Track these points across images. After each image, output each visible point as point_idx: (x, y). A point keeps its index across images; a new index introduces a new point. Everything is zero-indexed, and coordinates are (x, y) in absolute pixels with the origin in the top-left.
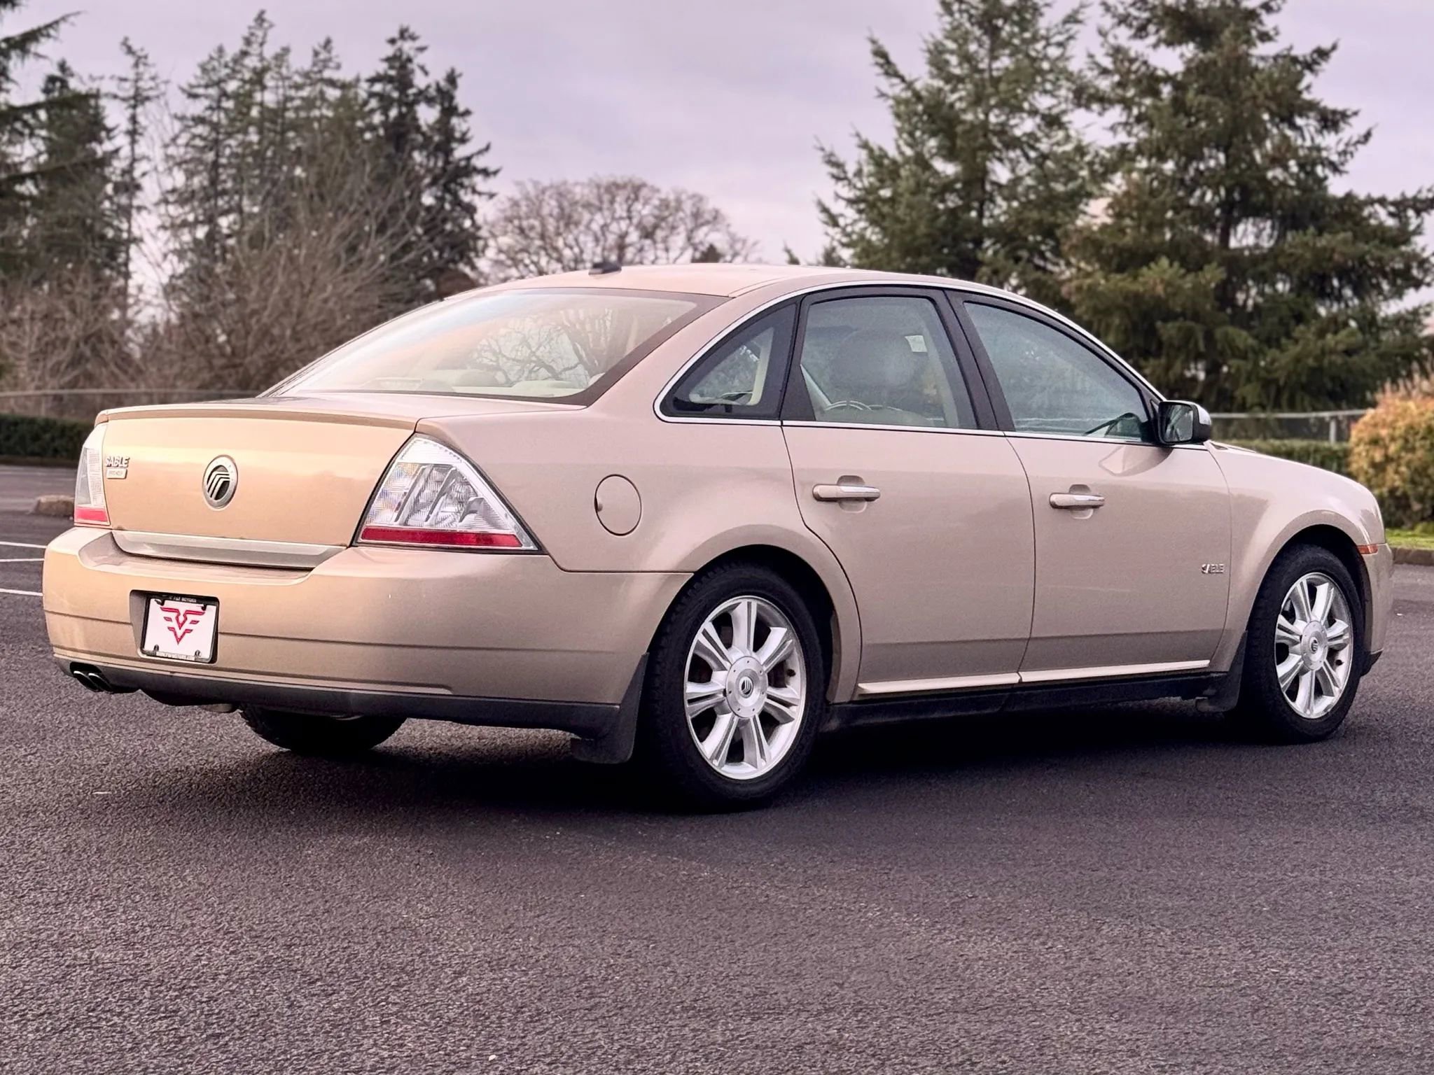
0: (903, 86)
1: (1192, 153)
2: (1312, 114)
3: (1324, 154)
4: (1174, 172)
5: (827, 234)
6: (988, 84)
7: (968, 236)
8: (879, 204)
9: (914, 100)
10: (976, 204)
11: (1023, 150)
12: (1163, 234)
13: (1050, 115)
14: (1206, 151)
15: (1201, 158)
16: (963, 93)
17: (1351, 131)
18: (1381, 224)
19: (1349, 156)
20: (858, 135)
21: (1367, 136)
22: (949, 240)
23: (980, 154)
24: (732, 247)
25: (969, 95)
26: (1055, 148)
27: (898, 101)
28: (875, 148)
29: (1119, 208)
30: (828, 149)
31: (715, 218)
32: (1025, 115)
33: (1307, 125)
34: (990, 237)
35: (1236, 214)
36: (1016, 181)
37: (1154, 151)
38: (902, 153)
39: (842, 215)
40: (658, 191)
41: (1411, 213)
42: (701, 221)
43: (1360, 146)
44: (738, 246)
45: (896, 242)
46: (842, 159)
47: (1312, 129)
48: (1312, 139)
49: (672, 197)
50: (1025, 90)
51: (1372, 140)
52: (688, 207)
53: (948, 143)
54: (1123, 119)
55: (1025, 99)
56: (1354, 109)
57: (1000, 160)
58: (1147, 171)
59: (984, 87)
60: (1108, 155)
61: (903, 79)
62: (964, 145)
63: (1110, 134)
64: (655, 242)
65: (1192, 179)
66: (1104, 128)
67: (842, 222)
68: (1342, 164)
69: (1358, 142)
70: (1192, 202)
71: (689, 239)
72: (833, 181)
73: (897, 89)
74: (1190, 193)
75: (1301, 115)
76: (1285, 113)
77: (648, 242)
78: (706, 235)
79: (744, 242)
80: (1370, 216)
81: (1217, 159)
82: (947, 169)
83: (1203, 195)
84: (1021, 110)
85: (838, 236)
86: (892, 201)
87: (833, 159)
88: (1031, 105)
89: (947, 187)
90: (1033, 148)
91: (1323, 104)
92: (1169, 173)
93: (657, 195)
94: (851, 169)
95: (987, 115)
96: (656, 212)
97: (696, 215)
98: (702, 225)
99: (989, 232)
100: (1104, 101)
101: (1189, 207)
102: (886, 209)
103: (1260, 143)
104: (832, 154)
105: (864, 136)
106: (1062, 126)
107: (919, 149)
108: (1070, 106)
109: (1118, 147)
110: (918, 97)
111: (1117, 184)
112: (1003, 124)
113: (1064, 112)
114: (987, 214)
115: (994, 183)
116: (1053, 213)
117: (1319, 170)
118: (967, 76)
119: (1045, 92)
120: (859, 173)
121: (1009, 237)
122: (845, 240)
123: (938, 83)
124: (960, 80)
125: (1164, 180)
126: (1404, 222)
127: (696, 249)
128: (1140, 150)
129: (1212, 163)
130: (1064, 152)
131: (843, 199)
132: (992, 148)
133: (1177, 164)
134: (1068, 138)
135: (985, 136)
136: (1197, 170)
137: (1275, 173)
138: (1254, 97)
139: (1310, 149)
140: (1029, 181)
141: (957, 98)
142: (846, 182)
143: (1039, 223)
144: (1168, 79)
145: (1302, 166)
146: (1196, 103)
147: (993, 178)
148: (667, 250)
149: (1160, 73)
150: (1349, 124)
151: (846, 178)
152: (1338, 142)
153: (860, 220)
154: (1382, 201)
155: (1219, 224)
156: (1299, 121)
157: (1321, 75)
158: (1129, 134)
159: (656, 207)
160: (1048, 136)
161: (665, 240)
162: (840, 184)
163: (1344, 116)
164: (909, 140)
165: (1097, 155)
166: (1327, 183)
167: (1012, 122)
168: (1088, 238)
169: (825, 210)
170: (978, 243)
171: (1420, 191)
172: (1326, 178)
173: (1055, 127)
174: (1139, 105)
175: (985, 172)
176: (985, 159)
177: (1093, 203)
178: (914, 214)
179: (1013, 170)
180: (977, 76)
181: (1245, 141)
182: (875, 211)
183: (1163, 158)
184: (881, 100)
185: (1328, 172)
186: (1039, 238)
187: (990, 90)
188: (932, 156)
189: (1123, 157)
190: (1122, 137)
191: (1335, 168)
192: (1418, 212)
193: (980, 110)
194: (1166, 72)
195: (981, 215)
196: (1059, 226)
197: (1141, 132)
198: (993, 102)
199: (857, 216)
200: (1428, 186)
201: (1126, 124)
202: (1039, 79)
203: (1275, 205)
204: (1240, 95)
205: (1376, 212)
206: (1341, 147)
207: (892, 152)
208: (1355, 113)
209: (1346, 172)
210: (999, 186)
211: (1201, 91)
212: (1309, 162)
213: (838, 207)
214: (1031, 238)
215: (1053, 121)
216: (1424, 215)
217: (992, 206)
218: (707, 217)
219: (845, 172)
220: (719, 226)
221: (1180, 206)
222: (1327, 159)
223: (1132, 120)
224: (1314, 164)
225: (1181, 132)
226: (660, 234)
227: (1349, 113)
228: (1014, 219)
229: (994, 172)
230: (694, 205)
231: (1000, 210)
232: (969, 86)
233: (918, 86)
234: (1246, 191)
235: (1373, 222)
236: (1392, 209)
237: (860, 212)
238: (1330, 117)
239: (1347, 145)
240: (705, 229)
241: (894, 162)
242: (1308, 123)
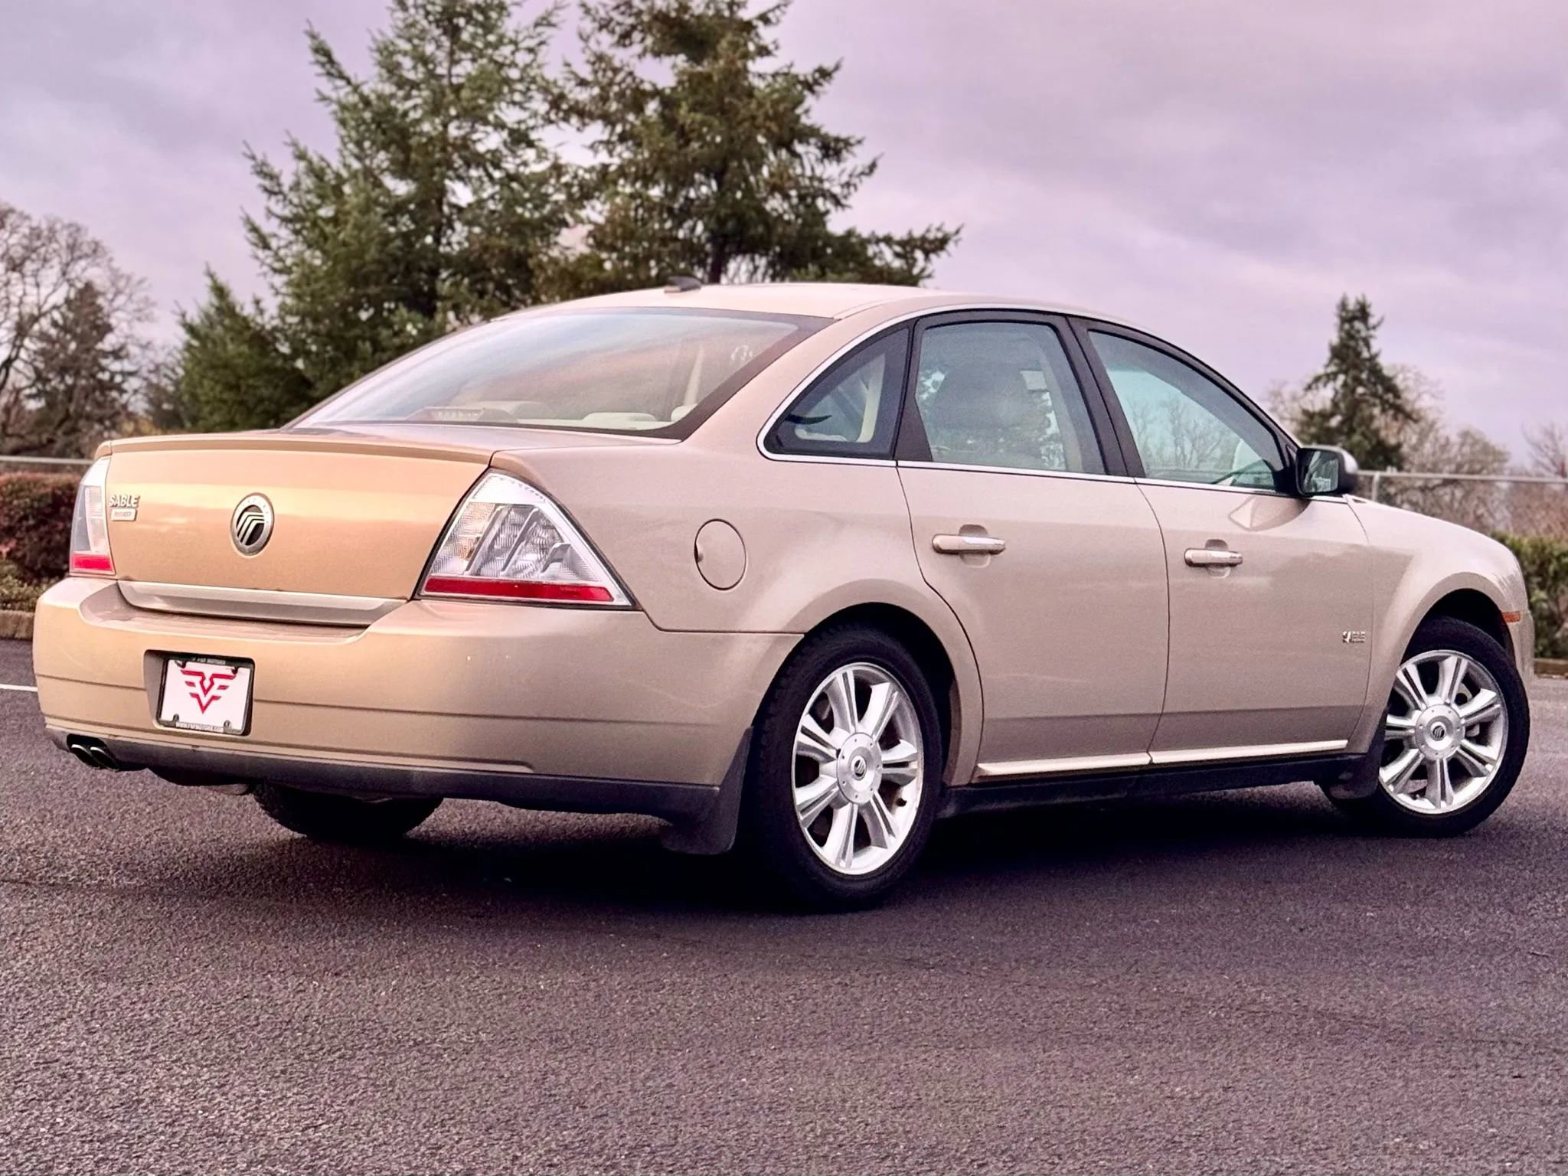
0: (349, 89)
1: (680, 179)
2: (812, 141)
3: (826, 185)
4: (662, 199)
5: (257, 258)
6: (448, 91)
7: (424, 265)
8: (320, 223)
9: (361, 106)
10: (432, 229)
11: (486, 170)
12: (649, 269)
13: (518, 131)
14: (697, 176)
15: (692, 183)
16: (419, 101)
17: (855, 160)
18: (888, 265)
19: (852, 189)
20: (295, 144)
21: (873, 167)
22: (402, 268)
23: (437, 170)
24: (113, 284)
25: (425, 102)
26: (522, 169)
27: (344, 107)
28: (315, 159)
29: (600, 238)
30: (259, 157)
31: (95, 251)
32: (490, 129)
33: (807, 153)
34: (447, 267)
35: (727, 250)
36: (480, 203)
37: (640, 173)
38: (347, 166)
39: (275, 235)
40: (28, 218)
41: (919, 255)
42: (77, 253)
43: (864, 178)
44: (122, 284)
45: (339, 268)
46: (276, 171)
47: (813, 158)
48: (813, 169)
49: (44, 226)
50: (489, 100)
51: (877, 171)
52: (63, 238)
53: (401, 157)
54: (605, 137)
55: (492, 109)
56: (858, 137)
57: (460, 178)
58: (632, 196)
59: (443, 94)
60: (587, 176)
61: (349, 82)
62: (420, 159)
63: (590, 153)
64: (23, 276)
65: (681, 209)
66: (584, 146)
67: (274, 243)
68: (845, 197)
69: (863, 173)
70: (681, 234)
71: (64, 274)
72: (265, 195)
73: (344, 93)
74: (679, 225)
75: (801, 142)
76: (786, 137)
77: (15, 275)
78: (84, 270)
79: (129, 279)
80: (875, 255)
81: (709, 186)
82: (401, 188)
83: (693, 229)
84: (486, 123)
85: (269, 261)
86: (334, 220)
87: (265, 169)
88: (496, 117)
89: (398, 208)
90: (497, 166)
91: (823, 131)
92: (657, 200)
93: (27, 223)
94: (287, 181)
95: (445, 126)
96: (25, 242)
97: (72, 248)
98: (80, 258)
99: (448, 261)
100: (582, 113)
101: (676, 239)
102: (329, 229)
103: (756, 170)
104: (264, 164)
105: (302, 145)
106: (530, 144)
107: (367, 162)
108: (541, 122)
109: (598, 168)
110: (367, 102)
111: (596, 211)
112: (465, 138)
113: (533, 128)
114: (444, 241)
115: (452, 206)
116: (523, 242)
117: (820, 203)
118: (423, 82)
119: (514, 103)
120: (296, 186)
121: (470, 266)
122: (277, 265)
123: (388, 89)
124: (415, 85)
125: (650, 206)
126: (911, 262)
127: (71, 285)
128: (622, 171)
129: (704, 189)
130: (533, 174)
131: (278, 217)
132: (449, 165)
133: (665, 192)
134: (541, 155)
135: (443, 150)
136: (687, 198)
137: (775, 204)
138: (754, 118)
139: (811, 179)
140: (491, 205)
141: (413, 107)
142: (280, 197)
143: (506, 252)
144: (656, 93)
145: (802, 198)
146: (689, 121)
147: (453, 200)
148: (38, 285)
149: (647, 87)
150: (854, 155)
151: (281, 192)
152: (841, 174)
153: (297, 241)
154: (888, 240)
155: (710, 261)
156: (799, 148)
157: (823, 97)
158: (611, 153)
159: (25, 236)
160: (514, 153)
161: (35, 274)
162: (274, 199)
163: (847, 143)
164: (356, 151)
165: (576, 176)
166: (829, 217)
167: (475, 137)
168: (564, 271)
169: (255, 229)
170: (434, 273)
171: (928, 231)
172: (827, 212)
173: (523, 145)
174: (624, 121)
175: (442, 191)
176: (444, 176)
177: (564, 231)
178: (363, 235)
179: (475, 192)
180: (433, 82)
181: (741, 167)
182: (317, 231)
183: (648, 180)
184: (321, 104)
185: (829, 205)
186: (503, 271)
187: (451, 97)
188: (383, 171)
189: (604, 178)
190: (603, 157)
191: (837, 201)
192: (927, 253)
193: (437, 121)
194: (654, 85)
195: (437, 240)
196: (530, 255)
197: (624, 152)
198: (453, 112)
199: (292, 237)
200: (937, 224)
201: (607, 143)
202: (506, 89)
203: (775, 239)
204: (737, 113)
205: (881, 252)
206: (845, 178)
207: (336, 163)
208: (859, 142)
209: (849, 207)
210: (460, 209)
211: (693, 109)
212: (811, 195)
213: (269, 226)
214: (494, 271)
215: (519, 138)
216: (932, 256)
217: (449, 232)
218: (86, 249)
219: (279, 185)
220: (98, 260)
221: (668, 239)
222: (828, 191)
223: (614, 138)
224: (814, 198)
225: (671, 154)
226: (29, 267)
227: (852, 141)
228: (477, 246)
229: (454, 193)
230: (70, 235)
231: (457, 238)
232: (426, 93)
233: (365, 90)
234: (742, 222)
235: (877, 262)
236: (898, 249)
237: (297, 232)
238: (832, 145)
239: (851, 176)
240: (83, 263)
241: (338, 176)
242: (808, 151)
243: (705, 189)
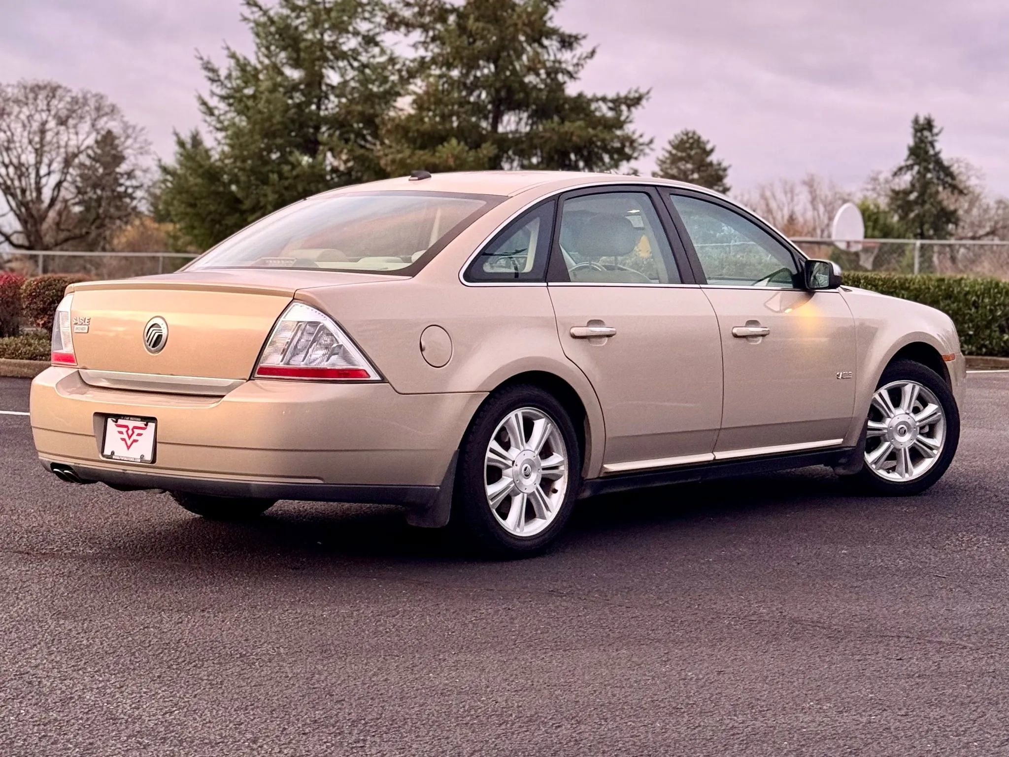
0: (261, 13)
1: (471, 65)
2: (554, 37)
3: (564, 66)
4: (459, 78)
5: (205, 121)
6: (323, 13)
7: (311, 124)
8: (245, 99)
9: (269, 23)
10: (315, 100)
11: (349, 61)
12: (452, 122)
13: (368, 36)
14: (481, 63)
15: (478, 67)
16: (305, 19)
17: (581, 49)
18: (603, 116)
19: (580, 67)
20: (228, 48)
21: (593, 53)
22: (297, 125)
23: (317, 63)
24: (125, 131)
25: (309, 20)
26: (372, 60)
27: (257, 24)
28: (241, 59)
29: (420, 103)
30: (205, 58)
31: (112, 111)
32: (350, 36)
33: (551, 45)
34: (326, 124)
35: (502, 108)
36: (345, 83)
37: (445, 61)
38: (261, 63)
39: (216, 108)
40: (69, 91)
41: (624, 108)
42: (102, 113)
43: (588, 61)
44: (130, 131)
45: (258, 127)
46: (216, 66)
47: (554, 48)
48: (555, 55)
49: (80, 95)
50: (350, 18)
51: (597, 56)
52: (92, 103)
53: (295, 55)
54: (422, 39)
55: (350, 24)
56: (584, 33)
57: (332, 68)
58: (440, 77)
59: (320, 15)
60: (412, 65)
61: (260, 8)
62: (307, 56)
63: (413, 50)
64: (67, 128)
65: (472, 83)
66: (409, 46)
67: (216, 112)
68: (576, 73)
69: (587, 57)
70: (472, 99)
71: (93, 125)
72: (209, 83)
73: (257, 15)
74: (470, 93)
75: (547, 38)
76: (537, 36)
77: (62, 128)
78: (106, 123)
79: (134, 128)
80: (596, 109)
81: (489, 68)
82: (294, 74)
83: (479, 96)
84: (348, 32)
85: (214, 123)
86: (254, 97)
87: (209, 66)
88: (354, 28)
89: (294, 87)
90: (356, 59)
91: (561, 30)
92: (456, 78)
93: (69, 94)
94: (223, 73)
95: (322, 35)
96: (68, 106)
97: (98, 109)
98: (103, 115)
99: (326, 120)
100: (409, 26)
101: (469, 103)
102: (250, 103)
103: (519, 57)
104: (208, 63)
105: (233, 49)
106: (377, 44)
107: (273, 59)
108: (383, 30)
109: (419, 59)
110: (272, 22)
111: (418, 86)
112: (334, 42)
113: (378, 34)
114: (323, 107)
115: (328, 85)
116: (373, 107)
117: (560, 77)
118: (308, 6)
119: (365, 19)
120: (229, 77)
121: (339, 123)
122: (219, 126)
123: (286, 12)
124: (302, 9)
125: (452, 82)
126: (619, 113)
127: (98, 133)
128: (434, 61)
129: (486, 71)
130: (378, 63)
131: (218, 95)
132: (326, 59)
133: (461, 73)
134: (383, 52)
135: (321, 50)
136: (475, 77)
137: (530, 79)
138: (516, 25)
139: (554, 62)
140: (353, 84)
141: (301, 22)
142: (219, 83)
143: (362, 114)
144: (454, 10)
145: (548, 74)
146: (474, 28)
147: (328, 81)
148: (77, 134)
149: (448, 6)
150: (580, 45)
151: (219, 80)
152: (574, 57)
153: (230, 111)
154: (604, 99)
155: (491, 116)
156: (546, 42)
157: (560, 9)
158: (426, 49)
159: (68, 103)
160: (367, 51)
161: (75, 126)
162: (215, 85)
163: (576, 38)
164: (266, 52)
165: (404, 65)
166: (565, 86)
167: (341, 41)
168: (397, 126)
169: (204, 103)
170: (317, 128)
171: (629, 92)
172: (565, 83)
173: (372, 45)
174: (434, 29)
175: (322, 76)
176: (321, 67)
177: (399, 99)
178: (272, 107)
179: (342, 76)
180: (314, 7)
181: (509, 55)
182: (243, 104)
183: (450, 66)
184: (244, 23)
185: (566, 78)
186: (361, 125)
187: (324, 17)
188: (283, 64)
189: (423, 66)
190: (422, 52)
191: (571, 75)
192: (629, 107)
193: (317, 31)
194: (452, 5)
195: (319, 108)
196: (377, 116)
197: (435, 48)
198: (326, 26)
199: (227, 108)
200: (634, 88)
201: (424, 43)
202: (360, 10)
203: (531, 101)
204: (505, 22)
205: (600, 107)
206: (575, 61)
207: (253, 61)
208: (584, 37)
209: (579, 79)
210: (333, 87)
211: (477, 20)
212: (552, 72)
213: (213, 102)
214: (355, 125)
215: (370, 41)
216: (633, 109)
217: (326, 101)
218: (107, 110)
219: (218, 76)
220: (115, 117)
221: (463, 103)
222: (565, 69)
223: (428, 40)
224: (556, 73)
225: (464, 48)
226: (71, 122)
227: (580, 37)
228: (343, 111)
229: (328, 77)
230: (97, 101)
231: (332, 105)
232: (309, 14)
233: (272, 13)
234: (510, 91)
235: (598, 114)
236: (611, 105)
237: (230, 105)
238: (567, 39)
239: (579, 59)
240: (105, 119)
241: (255, 69)
242: (552, 44)
243: (487, 69)
